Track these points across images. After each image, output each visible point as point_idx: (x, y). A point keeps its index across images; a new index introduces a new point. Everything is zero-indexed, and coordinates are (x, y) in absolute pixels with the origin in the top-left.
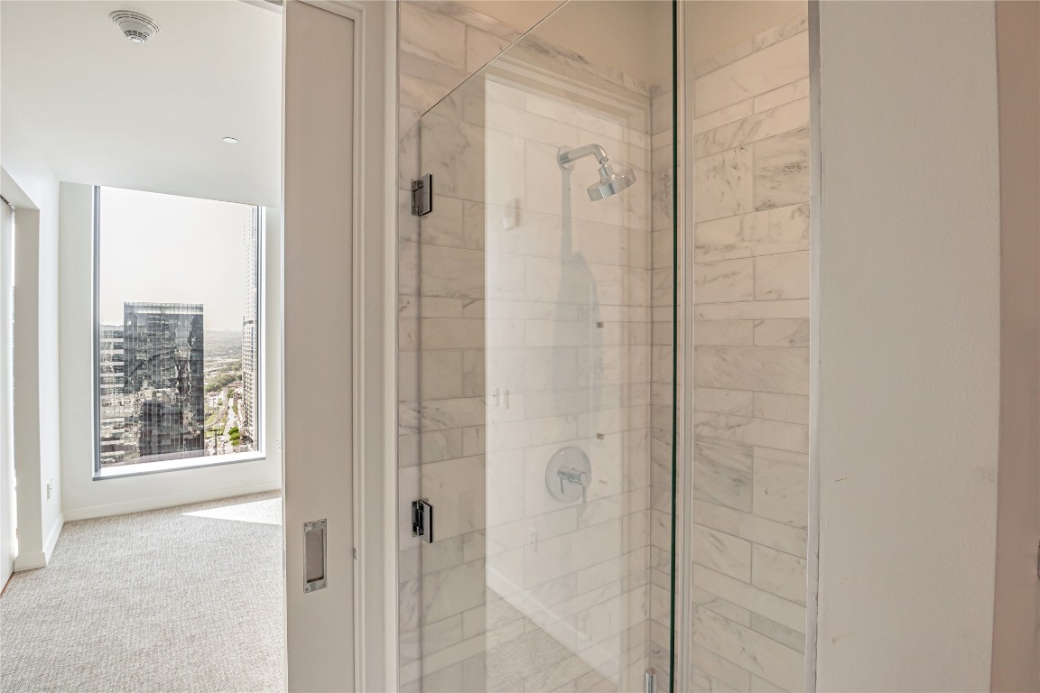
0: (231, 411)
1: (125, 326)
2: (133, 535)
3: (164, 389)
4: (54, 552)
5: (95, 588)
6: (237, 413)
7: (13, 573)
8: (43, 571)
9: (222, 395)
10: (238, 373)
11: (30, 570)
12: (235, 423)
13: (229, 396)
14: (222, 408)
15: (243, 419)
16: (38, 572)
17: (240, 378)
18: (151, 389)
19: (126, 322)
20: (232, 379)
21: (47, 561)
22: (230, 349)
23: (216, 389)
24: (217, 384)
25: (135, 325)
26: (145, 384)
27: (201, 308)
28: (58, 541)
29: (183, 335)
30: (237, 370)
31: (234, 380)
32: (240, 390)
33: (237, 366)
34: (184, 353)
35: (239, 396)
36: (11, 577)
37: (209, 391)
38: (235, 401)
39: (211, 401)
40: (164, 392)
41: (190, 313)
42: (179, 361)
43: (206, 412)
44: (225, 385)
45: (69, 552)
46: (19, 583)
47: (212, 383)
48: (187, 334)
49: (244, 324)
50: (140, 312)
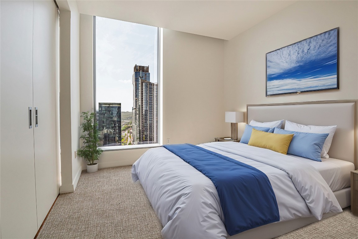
0: (129, 137)
1: (99, 110)
2: (111, 178)
3: (110, 130)
4: (78, 184)
5: (97, 207)
6: (130, 138)
7: (59, 194)
8: (72, 195)
9: (126, 132)
10: (131, 125)
11: (67, 193)
12: (130, 141)
13: (128, 133)
14: (126, 136)
15: (132, 140)
16: (70, 195)
17: (132, 127)
18: (106, 130)
19: (99, 109)
20: (129, 127)
21: (74, 189)
22: (128, 118)
23: (124, 130)
24: (125, 128)
25: (102, 110)
26: (105, 128)
27: (120, 104)
28: (79, 179)
29: (115, 112)
30: (130, 124)
31: (130, 127)
32: (131, 131)
33: (130, 123)
34: (116, 119)
35: (131, 133)
36: (58, 197)
37: (123, 131)
38: (130, 134)
39: (123, 134)
40: (110, 131)
41: (117, 106)
42: (114, 121)
43: (122, 137)
44: (127, 129)
45: (84, 185)
46: (61, 200)
47: (123, 128)
48: (116, 113)
49: (133, 110)
50: (103, 106)
